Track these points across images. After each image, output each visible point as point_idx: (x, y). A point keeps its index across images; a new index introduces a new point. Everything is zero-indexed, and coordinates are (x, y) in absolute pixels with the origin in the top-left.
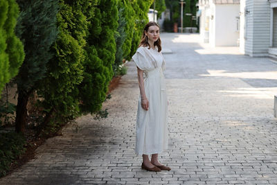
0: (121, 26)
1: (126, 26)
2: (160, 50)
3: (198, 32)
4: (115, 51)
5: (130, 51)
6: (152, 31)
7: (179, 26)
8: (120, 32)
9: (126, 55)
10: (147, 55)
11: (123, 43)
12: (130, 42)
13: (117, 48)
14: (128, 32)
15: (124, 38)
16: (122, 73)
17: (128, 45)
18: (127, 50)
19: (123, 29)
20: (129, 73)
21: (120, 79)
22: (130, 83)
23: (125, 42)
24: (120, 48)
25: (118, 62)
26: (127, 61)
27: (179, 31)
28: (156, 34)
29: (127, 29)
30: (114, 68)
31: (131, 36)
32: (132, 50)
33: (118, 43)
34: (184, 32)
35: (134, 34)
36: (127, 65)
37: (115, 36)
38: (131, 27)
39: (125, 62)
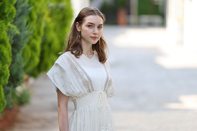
0: (21, 15)
1: (30, 15)
2: (102, 59)
3: (163, 24)
4: (9, 60)
5: (37, 60)
6: (90, 25)
7: (129, 13)
8: (19, 26)
9: (30, 68)
10: (74, 68)
11: (25, 46)
12: (38, 44)
13: (14, 54)
14: (33, 25)
15: (26, 37)
16: (22, 101)
17: (33, 48)
18: (32, 59)
19: (25, 20)
20: (35, 101)
21: (18, 111)
22: (36, 120)
23: (29, 44)
24: (19, 55)
25: (15, 80)
26: (31, 81)
27: (128, 24)
28: (97, 31)
29: (31, 19)
30: (7, 93)
31: (39, 33)
32: (42, 58)
33: (15, 46)
34: (138, 25)
35: (46, 29)
36: (32, 86)
37: (9, 33)
38: (40, 16)
39: (27, 80)
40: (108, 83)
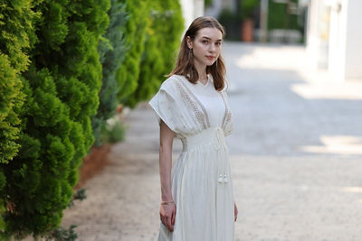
0: (115, 25)
1: (127, 25)
3: (302, 42)
4: (99, 84)
5: (135, 85)
6: (206, 41)
7: (257, 26)
8: (113, 40)
9: (125, 95)
10: (185, 96)
11: (120, 66)
12: (136, 63)
13: (105, 76)
14: (131, 39)
15: (122, 53)
16: (115, 137)
17: (130, 69)
18: (128, 82)
19: (120, 31)
20: (130, 138)
21: (109, 151)
22: (133, 163)
23: (124, 63)
24: (112, 78)
25: (105, 110)
26: (126, 111)
27: (255, 40)
28: (214, 48)
29: (129, 31)
30: (95, 126)
31: (138, 49)
32: (141, 82)
33: (107, 66)
34: (269, 41)
35: (147, 44)
36: (126, 119)
37: (99, 48)
38: (140, 27)
39: (120, 111)
40: (227, 117)
